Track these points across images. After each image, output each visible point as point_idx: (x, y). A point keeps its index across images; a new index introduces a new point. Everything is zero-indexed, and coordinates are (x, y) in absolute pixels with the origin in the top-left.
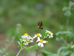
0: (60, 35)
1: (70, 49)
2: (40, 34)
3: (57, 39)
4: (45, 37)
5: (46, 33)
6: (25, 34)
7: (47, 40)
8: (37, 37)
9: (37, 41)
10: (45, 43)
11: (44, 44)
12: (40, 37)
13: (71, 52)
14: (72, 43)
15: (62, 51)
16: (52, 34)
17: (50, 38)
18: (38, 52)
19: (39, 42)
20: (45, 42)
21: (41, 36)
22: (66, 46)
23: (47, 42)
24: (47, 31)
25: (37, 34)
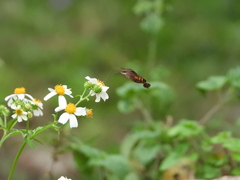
0: (131, 93)
1: (163, 140)
2: (65, 87)
3: (122, 106)
4: (81, 99)
5: (86, 84)
6: (17, 90)
7: (88, 107)
8: (58, 95)
9: (57, 110)
10: (84, 114)
11: (79, 118)
12: (66, 96)
13: (167, 147)
14: (170, 119)
15: (136, 145)
16: (105, 89)
17: (98, 100)
18: (61, 149)
19: (63, 112)
20: (82, 112)
21: (68, 92)
22: (152, 129)
23: (90, 111)
24: (88, 78)
25: (57, 87)
